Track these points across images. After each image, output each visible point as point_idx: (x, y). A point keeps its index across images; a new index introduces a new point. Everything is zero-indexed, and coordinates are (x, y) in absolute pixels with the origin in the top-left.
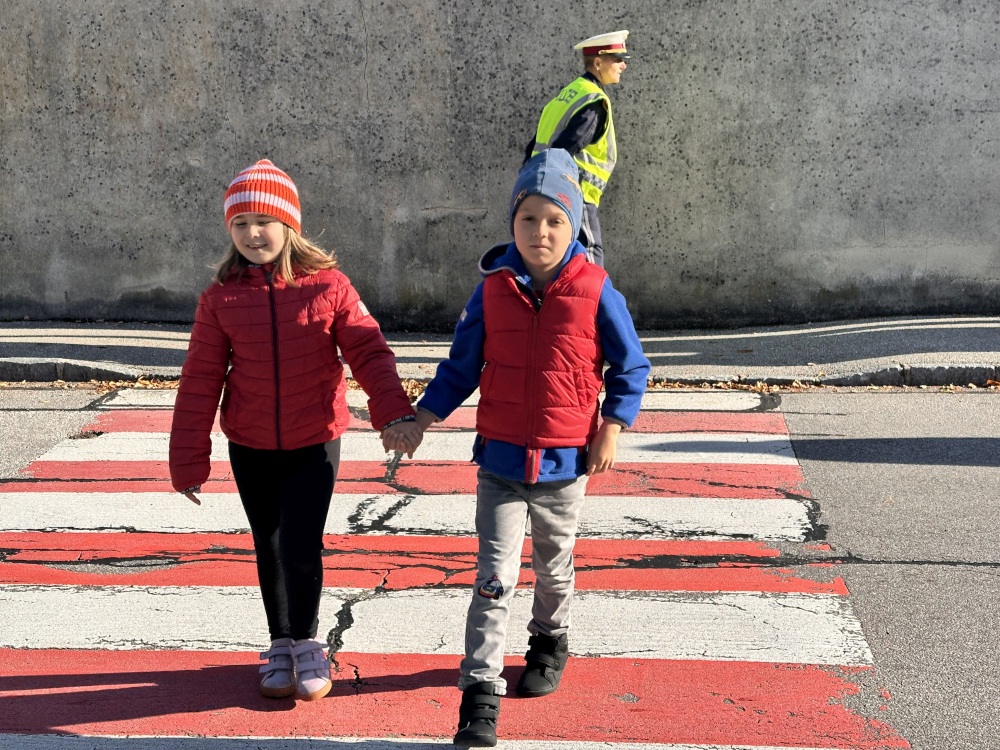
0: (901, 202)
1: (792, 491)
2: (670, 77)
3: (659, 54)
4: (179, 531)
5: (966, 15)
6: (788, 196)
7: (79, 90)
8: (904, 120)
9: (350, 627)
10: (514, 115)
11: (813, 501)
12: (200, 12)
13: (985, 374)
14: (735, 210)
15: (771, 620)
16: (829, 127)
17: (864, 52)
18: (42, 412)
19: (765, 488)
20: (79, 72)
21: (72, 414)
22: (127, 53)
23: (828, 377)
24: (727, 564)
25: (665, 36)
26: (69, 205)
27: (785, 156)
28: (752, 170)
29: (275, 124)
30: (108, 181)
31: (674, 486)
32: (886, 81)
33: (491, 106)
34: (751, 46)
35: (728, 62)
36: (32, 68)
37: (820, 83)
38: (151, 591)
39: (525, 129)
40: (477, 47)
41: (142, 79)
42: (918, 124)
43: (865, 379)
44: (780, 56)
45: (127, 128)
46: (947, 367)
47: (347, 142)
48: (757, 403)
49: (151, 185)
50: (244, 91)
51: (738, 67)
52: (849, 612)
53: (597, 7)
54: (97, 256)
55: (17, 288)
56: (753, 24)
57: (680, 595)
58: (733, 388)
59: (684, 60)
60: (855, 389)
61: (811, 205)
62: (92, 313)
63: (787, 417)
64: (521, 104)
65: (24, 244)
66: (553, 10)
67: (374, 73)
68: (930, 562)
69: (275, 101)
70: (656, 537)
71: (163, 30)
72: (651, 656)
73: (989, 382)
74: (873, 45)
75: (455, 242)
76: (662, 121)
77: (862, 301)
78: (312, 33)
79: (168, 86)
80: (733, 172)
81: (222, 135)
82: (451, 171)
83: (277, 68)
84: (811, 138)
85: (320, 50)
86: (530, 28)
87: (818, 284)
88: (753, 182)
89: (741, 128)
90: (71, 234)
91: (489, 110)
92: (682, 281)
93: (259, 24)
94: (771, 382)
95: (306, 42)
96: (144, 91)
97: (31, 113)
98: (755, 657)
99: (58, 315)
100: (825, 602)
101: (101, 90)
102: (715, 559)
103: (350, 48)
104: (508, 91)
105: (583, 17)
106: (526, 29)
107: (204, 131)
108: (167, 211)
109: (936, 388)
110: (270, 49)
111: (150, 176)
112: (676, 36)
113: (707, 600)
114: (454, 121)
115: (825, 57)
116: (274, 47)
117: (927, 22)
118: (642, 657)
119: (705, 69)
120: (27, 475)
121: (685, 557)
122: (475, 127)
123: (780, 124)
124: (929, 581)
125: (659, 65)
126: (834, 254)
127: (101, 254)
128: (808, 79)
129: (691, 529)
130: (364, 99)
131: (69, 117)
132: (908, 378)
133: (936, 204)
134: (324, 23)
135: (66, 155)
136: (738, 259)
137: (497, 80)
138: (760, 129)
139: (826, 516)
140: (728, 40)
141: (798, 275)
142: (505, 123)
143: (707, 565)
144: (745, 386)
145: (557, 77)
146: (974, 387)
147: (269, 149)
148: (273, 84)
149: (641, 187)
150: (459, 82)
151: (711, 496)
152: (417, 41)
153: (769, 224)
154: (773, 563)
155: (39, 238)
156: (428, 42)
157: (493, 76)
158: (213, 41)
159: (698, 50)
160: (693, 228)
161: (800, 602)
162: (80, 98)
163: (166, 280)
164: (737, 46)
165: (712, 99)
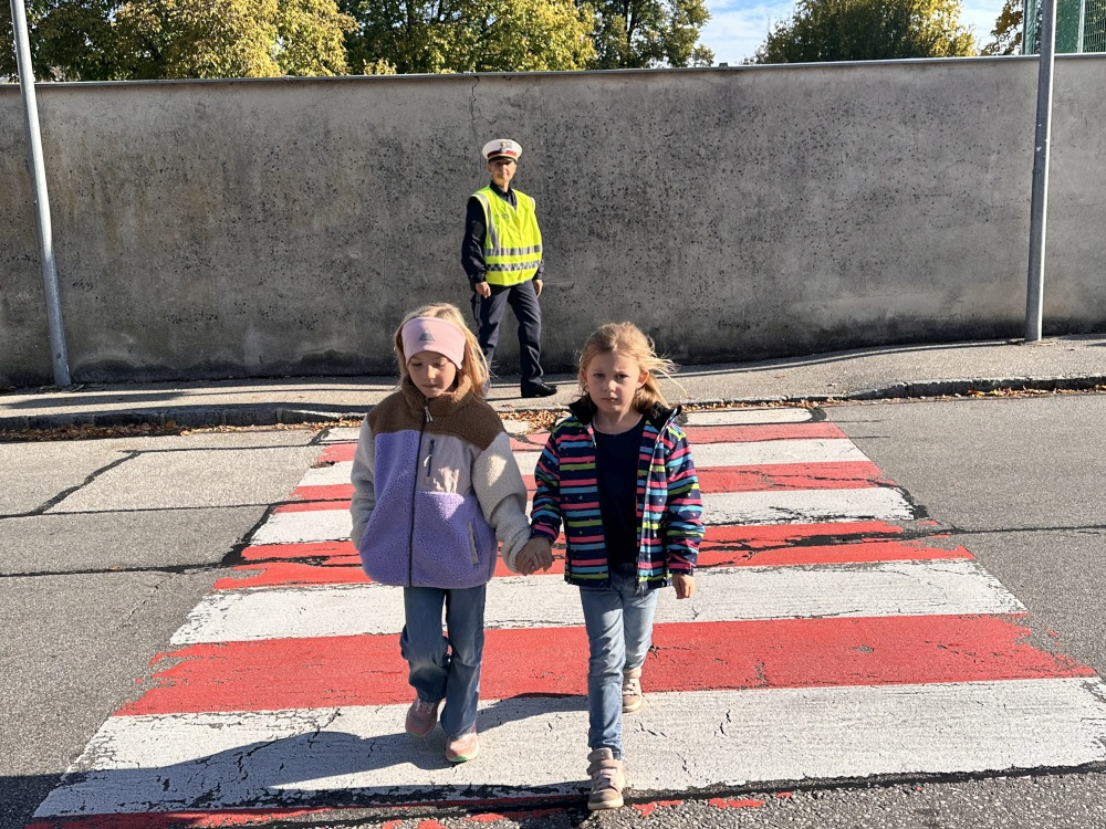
0: (876, 263)
1: (880, 481)
2: (707, 178)
3: (697, 161)
5: (919, 126)
6: (795, 262)
7: (264, 204)
8: (877, 204)
11: (900, 488)
12: (354, 143)
13: (966, 386)
14: (756, 274)
15: (933, 582)
16: (823, 210)
17: (847, 155)
18: (279, 449)
19: (859, 479)
20: (263, 190)
21: (302, 449)
22: (299, 175)
23: (851, 394)
24: (869, 540)
25: (702, 148)
26: (260, 291)
27: (792, 233)
28: (768, 244)
29: (414, 224)
30: (289, 272)
31: (791, 481)
32: (863, 176)
33: (574, 204)
34: (765, 153)
35: (749, 166)
36: (227, 189)
37: (816, 179)
39: (601, 221)
40: (563, 162)
41: (311, 195)
42: (887, 206)
43: (880, 394)
44: (786, 160)
45: (302, 232)
46: (938, 382)
48: (808, 416)
49: (322, 274)
50: (389, 201)
51: (756, 169)
52: (984, 572)
53: (651, 129)
54: (282, 328)
55: (223, 355)
56: (766, 137)
57: (851, 566)
58: (785, 405)
59: (716, 166)
60: (873, 402)
61: (811, 268)
62: (281, 371)
63: (839, 425)
64: (597, 202)
65: (226, 322)
66: (618, 131)
68: (1016, 530)
69: (413, 207)
70: (801, 522)
71: (326, 157)
72: (860, 615)
73: (970, 391)
74: (854, 150)
75: (550, 306)
76: (701, 211)
77: (850, 337)
78: (439, 155)
79: (332, 199)
80: (754, 246)
81: (374, 234)
83: (414, 183)
84: (810, 219)
85: (446, 168)
86: (602, 145)
87: (818, 326)
88: (769, 253)
89: (759, 214)
90: (262, 313)
91: (573, 208)
92: (720, 328)
93: (399, 150)
94: (810, 400)
95: (435, 162)
96: (313, 203)
97: (227, 222)
98: (939, 611)
99: (256, 375)
100: (962, 565)
101: (281, 204)
102: (857, 536)
103: (468, 166)
104: (587, 193)
105: (641, 136)
106: (598, 147)
107: (360, 232)
108: (335, 292)
109: (933, 398)
110: (408, 169)
111: (320, 267)
112: (710, 148)
113: (874, 569)
114: (547, 217)
115: (819, 159)
116: (411, 167)
117: (892, 132)
119: (732, 171)
121: (833, 536)
122: (563, 221)
123: (788, 209)
124: (1025, 544)
125: (698, 170)
126: (829, 303)
127: (285, 327)
128: (807, 176)
129: (825, 514)
131: (257, 225)
132: (911, 391)
133: (902, 264)
134: (448, 147)
135: (256, 253)
136: (760, 310)
137: (579, 186)
138: (773, 214)
139: (919, 499)
140: (748, 149)
141: (803, 320)
142: (585, 217)
143: (853, 541)
144: (793, 403)
145: (623, 181)
146: (959, 396)
147: (410, 243)
148: (411, 195)
150: (550, 188)
151: (822, 487)
153: (782, 284)
154: (902, 537)
155: (238, 317)
157: (575, 182)
158: (364, 163)
159: (726, 157)
160: (726, 288)
161: (945, 566)
162: (264, 210)
163: (335, 344)
164: (755, 153)
165: (737, 193)
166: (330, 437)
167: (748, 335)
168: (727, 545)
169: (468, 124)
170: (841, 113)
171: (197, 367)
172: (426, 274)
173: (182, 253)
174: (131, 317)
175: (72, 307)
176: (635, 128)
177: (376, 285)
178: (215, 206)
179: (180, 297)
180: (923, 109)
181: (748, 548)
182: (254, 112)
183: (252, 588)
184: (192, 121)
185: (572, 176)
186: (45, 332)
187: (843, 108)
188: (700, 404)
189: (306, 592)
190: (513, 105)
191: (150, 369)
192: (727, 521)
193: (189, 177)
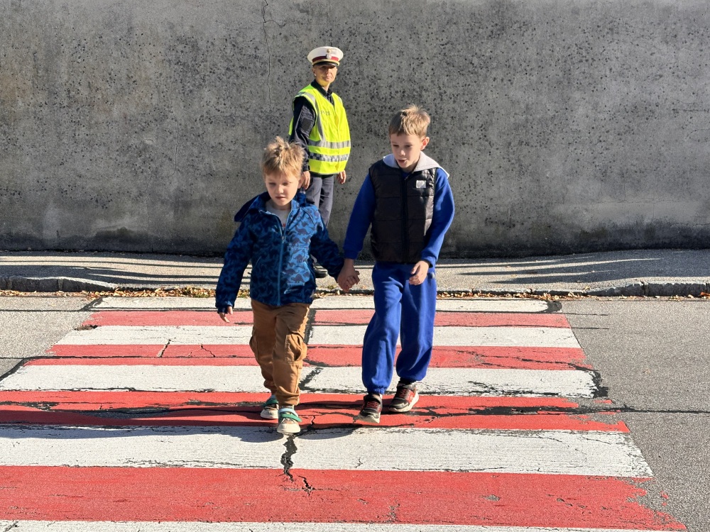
0: (636, 172)
1: (579, 365)
2: (478, 85)
3: (470, 70)
4: (166, 390)
5: (680, 45)
6: (559, 167)
7: (69, 91)
8: (638, 116)
9: (295, 452)
10: (371, 110)
11: (595, 371)
12: (155, 39)
13: (699, 288)
14: (522, 177)
15: (580, 448)
16: (587, 120)
17: (611, 70)
18: (52, 313)
19: (561, 363)
20: (69, 79)
21: (73, 313)
22: (102, 66)
23: (591, 290)
24: (543, 412)
25: (475, 58)
26: (61, 172)
27: (557, 140)
28: (534, 149)
29: (205, 115)
30: (88, 154)
31: (498, 361)
32: (626, 90)
33: (355, 104)
34: (534, 65)
35: (518, 76)
36: (36, 76)
37: (581, 90)
38: (155, 429)
39: (378, 120)
41: (113, 84)
42: (647, 119)
43: (618, 291)
44: (554, 72)
45: (102, 118)
46: (673, 284)
47: (255, 128)
48: (545, 307)
49: (118, 157)
50: (184, 93)
51: (524, 79)
52: (631, 443)
53: (428, 38)
54: (79, 205)
55: (23, 228)
56: (535, 50)
57: (515, 432)
58: (528, 297)
59: (488, 74)
60: (611, 299)
61: (574, 173)
62: (75, 246)
63: (568, 316)
64: (376, 103)
65: (28, 197)
66: (398, 39)
67: (274, 81)
68: (680, 412)
69: (205, 99)
70: (492, 395)
71: (128, 51)
72: (503, 471)
73: (702, 293)
74: (617, 65)
76: (472, 116)
77: (609, 239)
78: (232, 53)
79: (131, 89)
80: (521, 151)
81: (168, 123)
83: (207, 77)
84: (574, 127)
85: (237, 65)
86: (382, 51)
87: (579, 227)
88: (534, 157)
89: (527, 120)
90: (62, 191)
91: (354, 107)
92: (486, 225)
93: (195, 47)
94: (553, 293)
95: (228, 60)
96: (114, 92)
97: (34, 106)
98: (573, 472)
99: (52, 247)
100: (614, 437)
101: (84, 92)
102: (535, 409)
103: (258, 64)
104: (366, 94)
105: (419, 44)
106: (379, 52)
107: (156, 120)
108: (130, 175)
109: (666, 298)
110: (202, 65)
111: (117, 151)
112: (483, 58)
113: (534, 435)
115: (584, 73)
116: (205, 63)
117: (654, 50)
118: (497, 472)
119: (502, 80)
120: (51, 354)
121: (514, 408)
123: (553, 118)
124: (682, 423)
125: (471, 77)
126: (590, 207)
127: (82, 205)
128: (573, 88)
129: (515, 389)
130: (267, 99)
131: (62, 110)
132: (647, 291)
133: (660, 173)
134: (240, 46)
135: (59, 135)
136: (525, 210)
137: (359, 87)
138: (540, 121)
139: (606, 381)
140: (518, 61)
141: (566, 221)
142: (364, 116)
143: (530, 413)
144: (536, 296)
145: (401, 85)
146: (692, 297)
147: (201, 132)
148: (204, 89)
149: (458, 160)
151: (524, 368)
153: (546, 187)
154: (575, 411)
155: (39, 193)
157: (356, 84)
158: (163, 58)
159: (497, 67)
160: (494, 188)
161: (598, 437)
162: (69, 97)
163: (128, 223)
164: (524, 65)
165: (507, 100)
166: (102, 305)
167: (513, 233)
169: (259, 26)
170: (606, 30)
172: (215, 162)
176: (413, 36)
177: (167, 170)
180: (684, 29)
181: (434, 414)
182: (65, 8)
184: (8, 13)
187: (609, 26)
188: (449, 293)
189: (25, 430)
190: (302, 11)
192: (425, 391)
193: (2, 64)
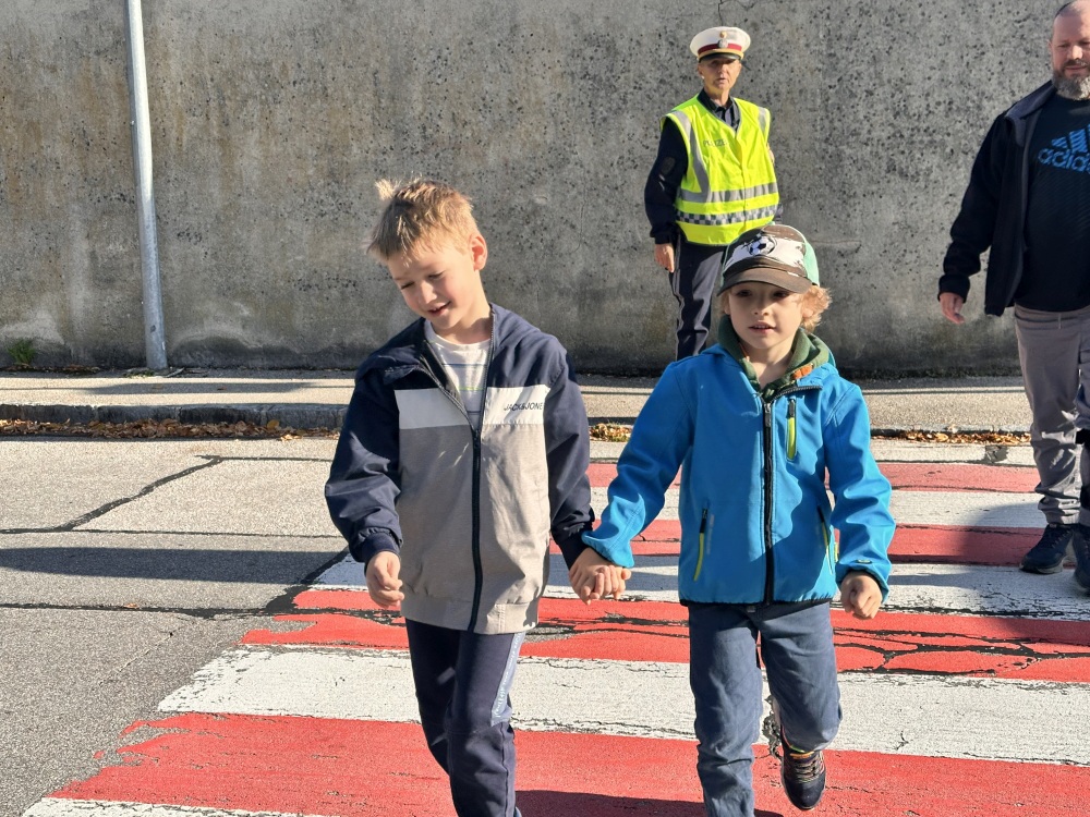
4: (569, 596)
7: (424, 128)
10: (894, 135)
12: (550, 41)
20: (425, 109)
22: (473, 88)
29: (626, 156)
33: (867, 126)
36: (378, 108)
38: (552, 662)
39: (907, 152)
40: (852, 62)
41: (488, 115)
45: (472, 166)
49: (495, 226)
50: (594, 123)
55: (360, 336)
64: (902, 123)
65: (367, 290)
66: (941, 16)
69: (627, 131)
71: (511, 61)
78: (669, 56)
79: (515, 120)
81: (570, 171)
82: (820, 200)
83: (629, 96)
85: (677, 75)
86: (915, 37)
91: (865, 131)
93: (611, 49)
95: (663, 67)
96: (490, 127)
97: (376, 154)
101: (446, 128)
104: (887, 109)
105: (977, 22)
106: (909, 39)
107: (551, 167)
108: (512, 252)
110: (622, 76)
111: (494, 216)
114: (824, 145)
116: (627, 74)
122: (848, 151)
131: (414, 157)
134: (681, 44)
137: (875, 98)
142: (883, 145)
145: (945, 91)
147: (619, 183)
148: (625, 114)
150: (830, 102)
152: (784, 58)
155: (382, 283)
156: (797, 60)
157: (870, 93)
158: (563, 70)
162: (425, 137)
168: (996, 644)
169: (713, 10)
171: (327, 351)
173: (316, 195)
174: (248, 280)
175: (175, 265)
176: (968, 10)
177: (568, 243)
178: (360, 131)
179: (311, 257)
181: (1030, 653)
182: (418, 2)
183: (288, 646)
184: (337, 13)
185: (866, 83)
186: (139, 298)
189: (354, 658)
191: (268, 352)
192: (1009, 609)
193: (329, 91)
